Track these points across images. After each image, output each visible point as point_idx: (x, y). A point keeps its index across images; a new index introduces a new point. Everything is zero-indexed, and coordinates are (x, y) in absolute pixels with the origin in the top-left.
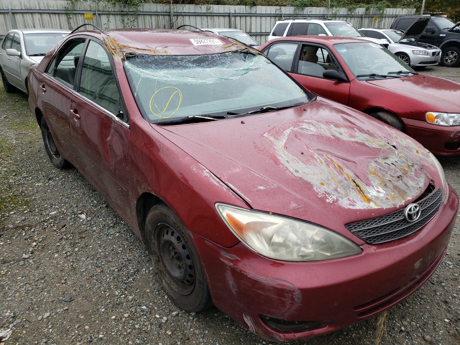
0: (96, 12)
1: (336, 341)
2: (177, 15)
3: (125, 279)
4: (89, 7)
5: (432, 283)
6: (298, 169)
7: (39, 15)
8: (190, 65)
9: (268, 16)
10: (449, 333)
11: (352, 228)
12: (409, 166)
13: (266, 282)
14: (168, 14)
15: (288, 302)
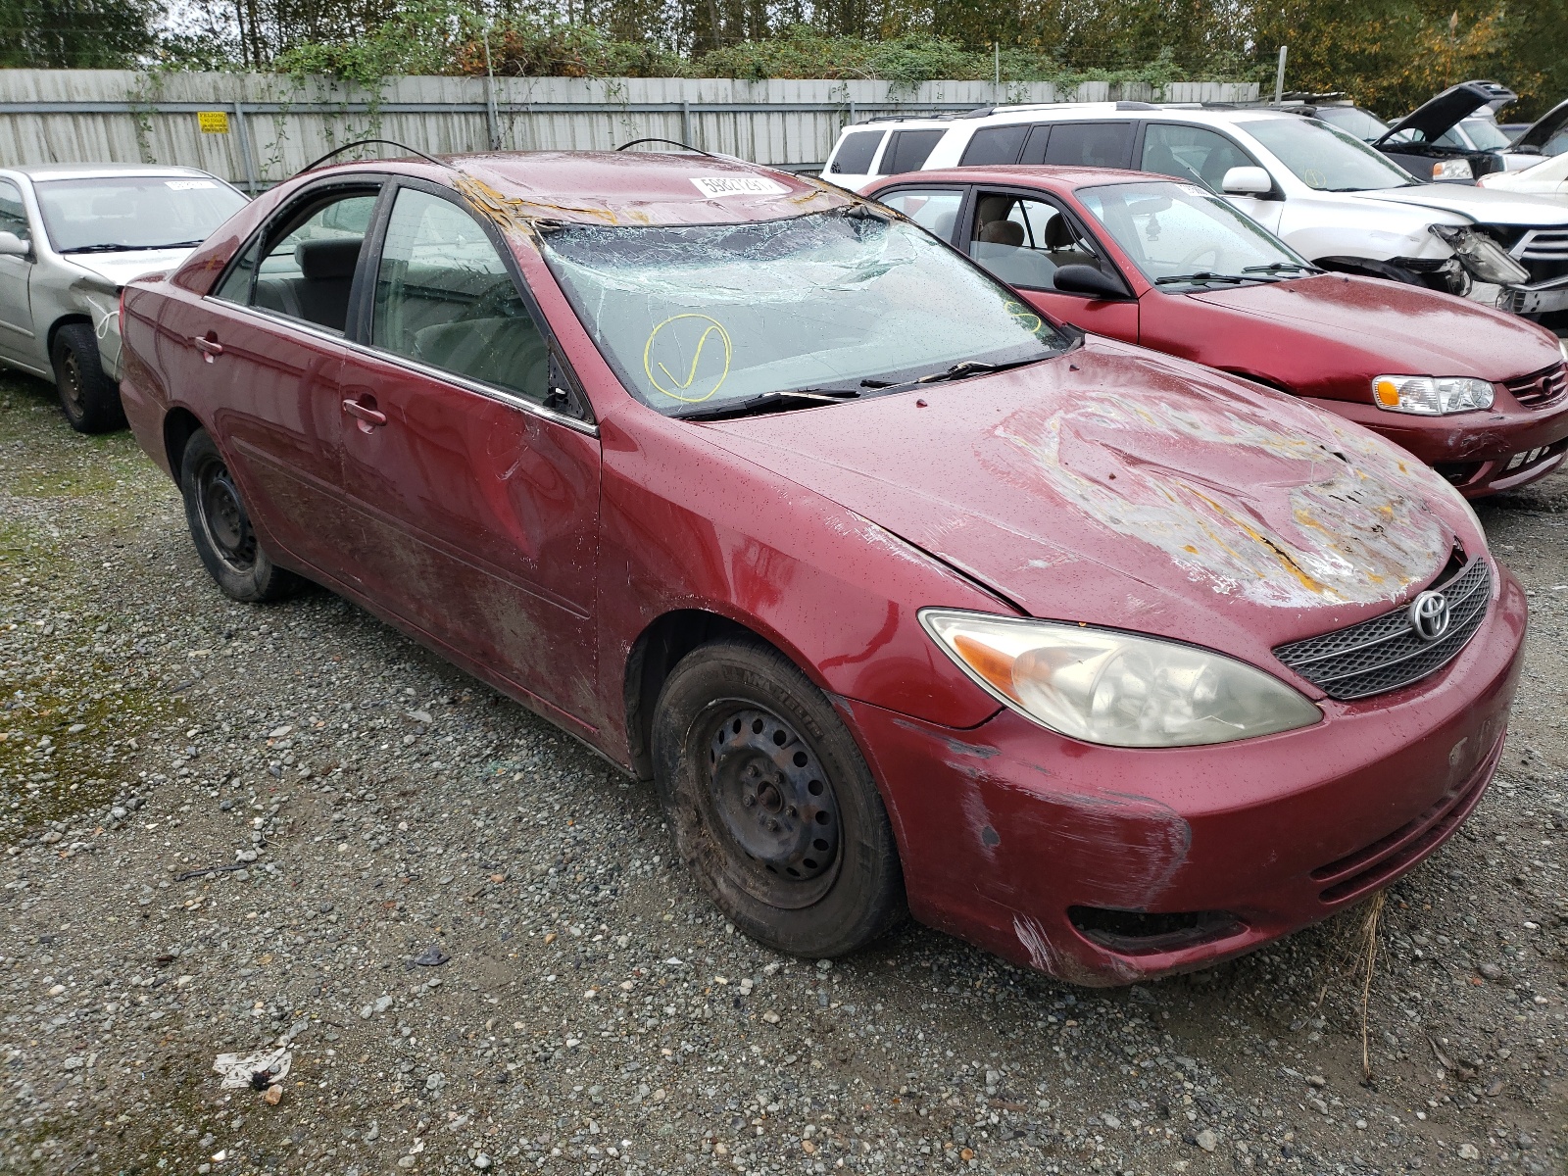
0: (238, 106)
1: (1248, 999)
2: (511, 112)
3: (587, 893)
4: (211, 90)
5: (1470, 839)
6: (1117, 516)
7: (39, 120)
8: (719, 253)
9: (807, 111)
10: (1543, 954)
11: (1290, 658)
12: (1392, 502)
13: (1091, 806)
14: (480, 109)
15: (1155, 855)
